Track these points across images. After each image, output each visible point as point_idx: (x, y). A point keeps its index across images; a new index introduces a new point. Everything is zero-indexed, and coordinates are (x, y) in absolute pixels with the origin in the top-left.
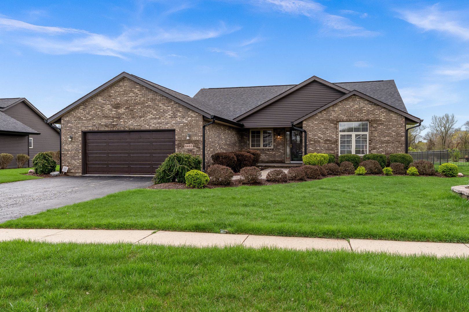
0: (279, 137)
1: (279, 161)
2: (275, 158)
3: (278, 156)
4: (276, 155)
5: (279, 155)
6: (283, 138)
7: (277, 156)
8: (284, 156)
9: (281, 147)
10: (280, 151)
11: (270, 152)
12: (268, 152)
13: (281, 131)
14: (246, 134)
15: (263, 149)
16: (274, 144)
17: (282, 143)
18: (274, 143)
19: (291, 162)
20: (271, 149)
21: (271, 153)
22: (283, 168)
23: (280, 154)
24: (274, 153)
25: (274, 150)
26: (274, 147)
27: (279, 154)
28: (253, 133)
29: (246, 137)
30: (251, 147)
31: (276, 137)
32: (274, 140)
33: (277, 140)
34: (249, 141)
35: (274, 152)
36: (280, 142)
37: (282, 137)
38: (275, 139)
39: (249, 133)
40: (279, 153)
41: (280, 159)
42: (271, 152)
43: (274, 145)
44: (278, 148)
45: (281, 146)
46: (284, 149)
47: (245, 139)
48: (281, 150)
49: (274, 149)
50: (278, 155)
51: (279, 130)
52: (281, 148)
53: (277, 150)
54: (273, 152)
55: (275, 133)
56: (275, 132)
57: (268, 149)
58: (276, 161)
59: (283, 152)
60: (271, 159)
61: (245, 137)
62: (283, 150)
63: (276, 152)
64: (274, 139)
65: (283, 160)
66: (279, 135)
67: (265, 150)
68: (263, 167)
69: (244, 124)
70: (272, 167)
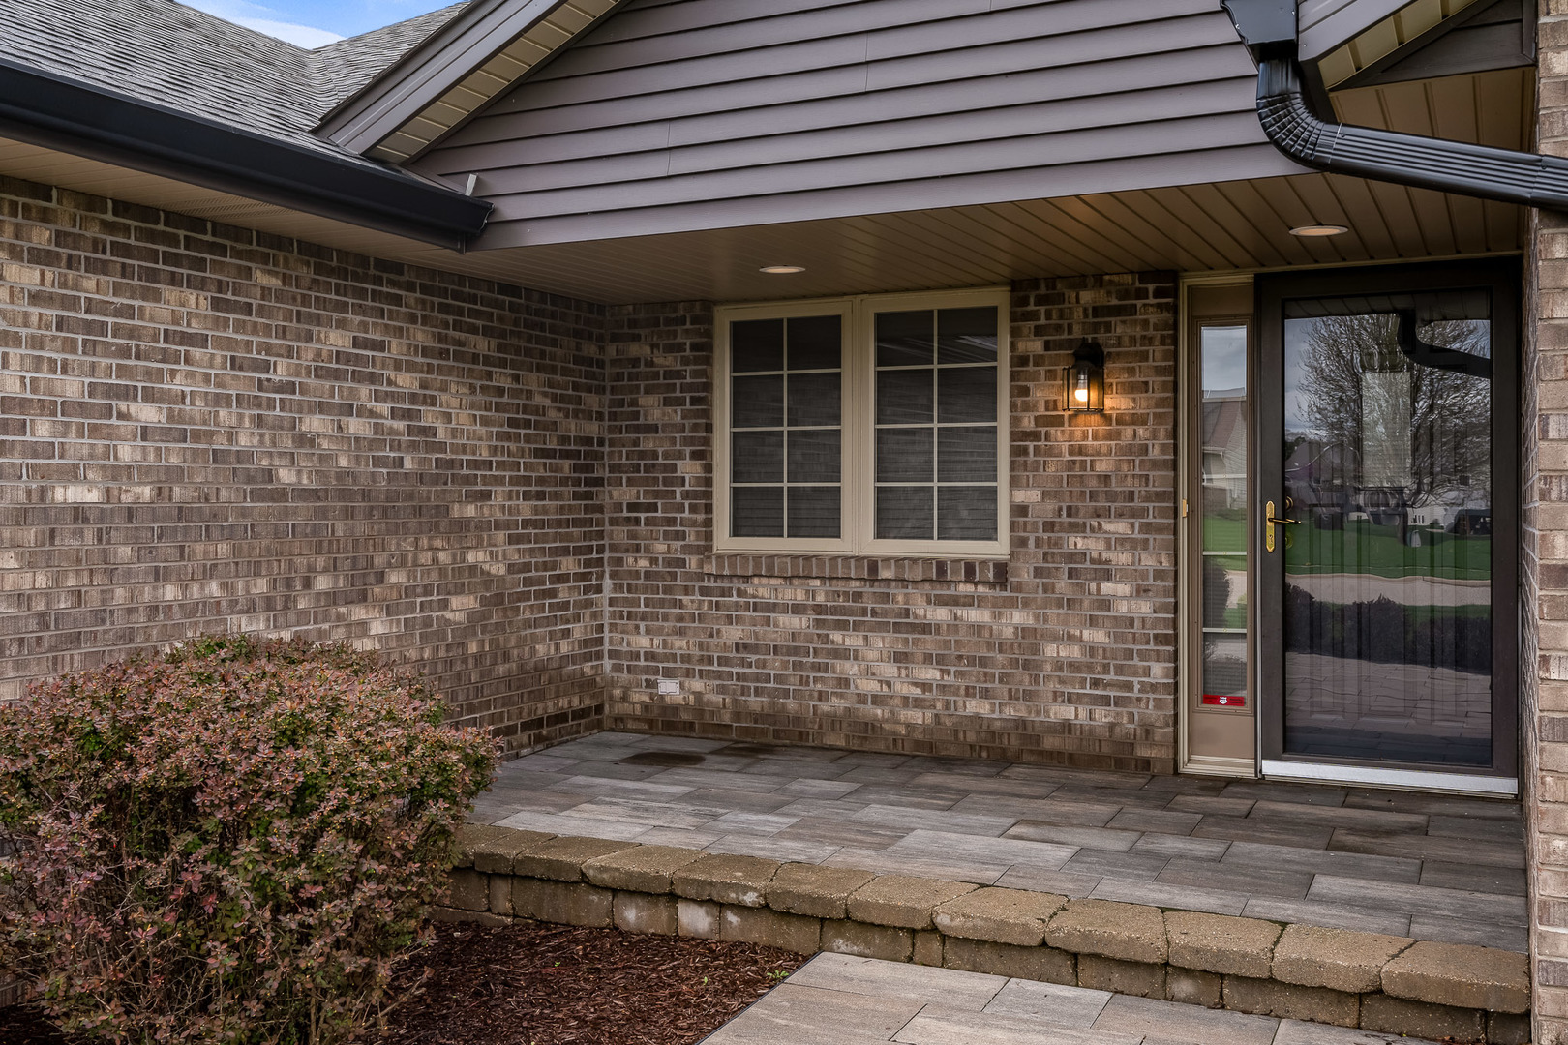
0: (1081, 395)
1: (1088, 734)
2: (1028, 695)
3: (1073, 666)
4: (1051, 650)
5: (1093, 657)
6: (1143, 404)
7: (1059, 666)
8: (1158, 671)
9: (1122, 541)
10: (1105, 604)
11: (969, 602)
12: (941, 601)
13: (1117, 311)
14: (665, 361)
15: (873, 565)
16: (1021, 496)
17: (1130, 485)
18: (1014, 482)
19: (1272, 768)
20: (970, 568)
21: (977, 629)
22: (1087, 970)
23: (1098, 636)
24: (1024, 631)
25: (1019, 588)
26: (1018, 543)
27: (1092, 650)
28: (754, 344)
29: (667, 402)
30: (724, 541)
31: (1041, 394)
32: (1016, 436)
33: (1060, 438)
34: (703, 455)
35: (1019, 617)
36: (1103, 466)
37: (1131, 389)
38: (1028, 423)
39: (704, 351)
40: (1093, 622)
41: (1102, 716)
42: (973, 615)
43: (1019, 510)
44: (1071, 557)
45: (1119, 527)
46: (1159, 574)
47: (653, 429)
48: (1123, 589)
49: (1024, 574)
50: (1075, 653)
51: (1087, 297)
52: (1122, 558)
53: (1063, 585)
54: (1012, 603)
55: (1036, 346)
56: (1039, 331)
57: (941, 566)
58: (1050, 743)
59: (1144, 608)
60: (975, 706)
61: (652, 407)
62: (1141, 592)
63: (1052, 611)
64: (1015, 421)
65: (1148, 730)
66: (1090, 362)
67: (902, 581)
68: (739, 907)
69: (498, 184)
70: (877, 939)
